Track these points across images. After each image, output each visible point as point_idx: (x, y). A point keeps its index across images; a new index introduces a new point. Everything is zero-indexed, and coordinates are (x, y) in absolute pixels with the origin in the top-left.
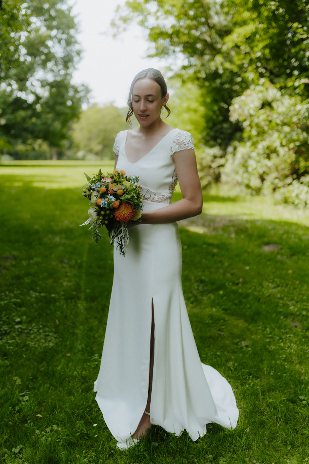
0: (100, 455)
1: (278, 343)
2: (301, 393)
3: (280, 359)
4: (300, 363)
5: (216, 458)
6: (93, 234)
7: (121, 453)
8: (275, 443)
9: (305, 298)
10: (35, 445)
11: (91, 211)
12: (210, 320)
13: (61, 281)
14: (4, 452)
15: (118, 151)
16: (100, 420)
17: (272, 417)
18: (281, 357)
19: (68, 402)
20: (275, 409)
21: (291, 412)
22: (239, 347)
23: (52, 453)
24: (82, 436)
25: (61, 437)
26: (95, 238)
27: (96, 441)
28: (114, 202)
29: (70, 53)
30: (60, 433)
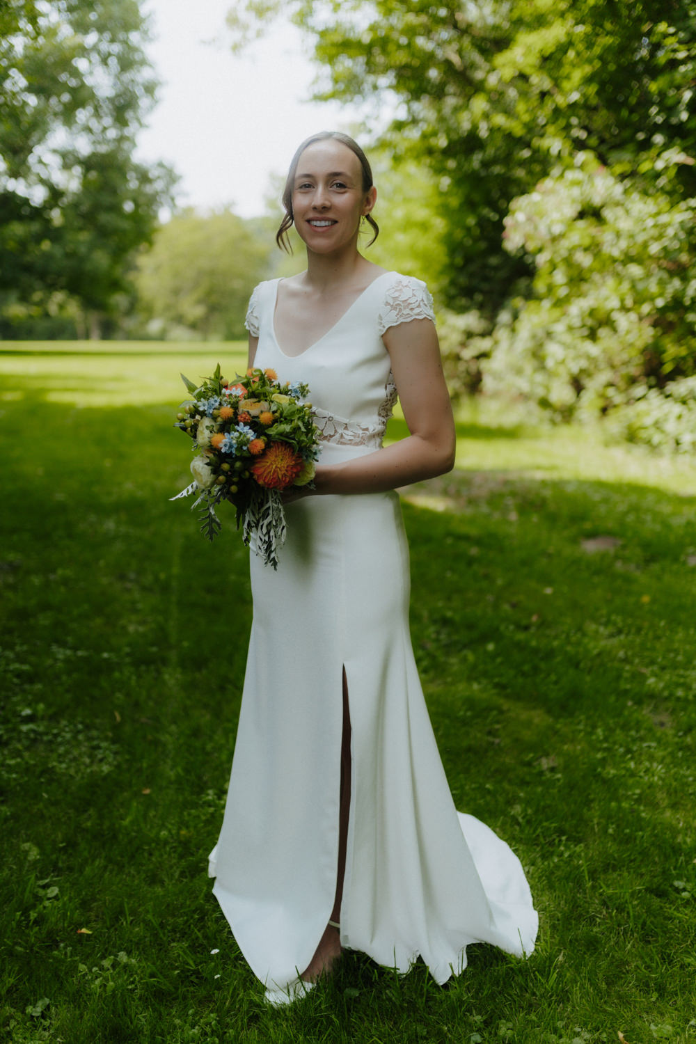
0: (228, 1020)
1: (624, 762)
2: (677, 874)
3: (628, 798)
4: (674, 806)
5: (491, 1023)
6: (203, 519)
7: (277, 1013)
8: (622, 986)
9: (680, 658)
10: (78, 998)
11: (197, 463)
12: (466, 711)
13: (123, 622)
14: (8, 1014)
15: (258, 329)
16: (225, 941)
17: (613, 928)
18: (630, 793)
19: (151, 899)
20: (620, 910)
21: (655, 917)
22: (535, 771)
23: (119, 1016)
24: (185, 977)
25: (137, 978)
26: (207, 529)
27: (219, 988)
28: (252, 441)
29: (130, 88)
30: (135, 969)
